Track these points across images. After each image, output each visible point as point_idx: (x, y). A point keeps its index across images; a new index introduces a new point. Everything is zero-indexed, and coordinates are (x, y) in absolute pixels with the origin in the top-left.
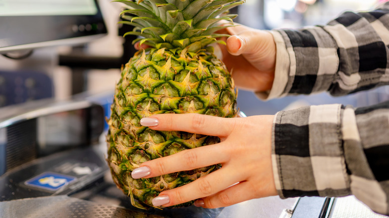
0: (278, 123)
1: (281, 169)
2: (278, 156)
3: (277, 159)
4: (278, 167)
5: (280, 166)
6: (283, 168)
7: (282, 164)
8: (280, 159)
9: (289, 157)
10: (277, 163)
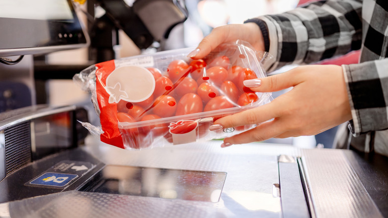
0: (350, 81)
1: (360, 120)
2: (357, 111)
3: (356, 113)
4: (358, 119)
5: (360, 117)
6: (361, 118)
7: (361, 116)
8: (359, 112)
9: (367, 110)
10: (357, 115)
